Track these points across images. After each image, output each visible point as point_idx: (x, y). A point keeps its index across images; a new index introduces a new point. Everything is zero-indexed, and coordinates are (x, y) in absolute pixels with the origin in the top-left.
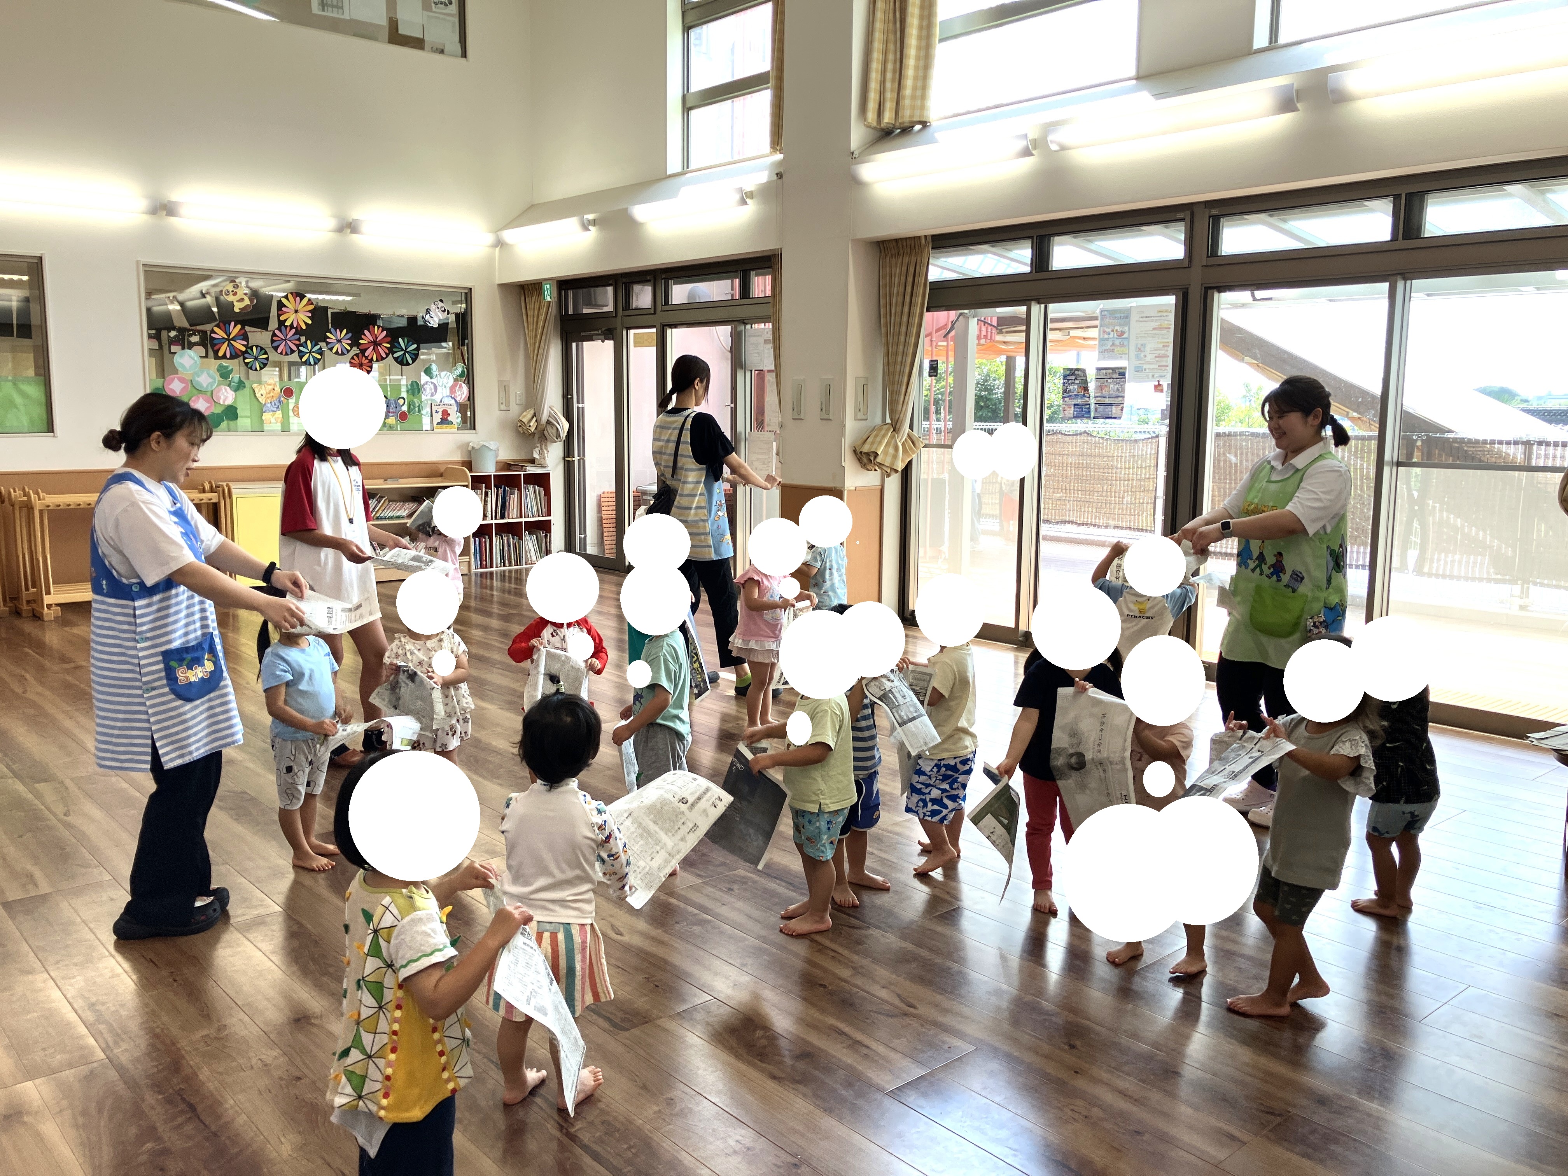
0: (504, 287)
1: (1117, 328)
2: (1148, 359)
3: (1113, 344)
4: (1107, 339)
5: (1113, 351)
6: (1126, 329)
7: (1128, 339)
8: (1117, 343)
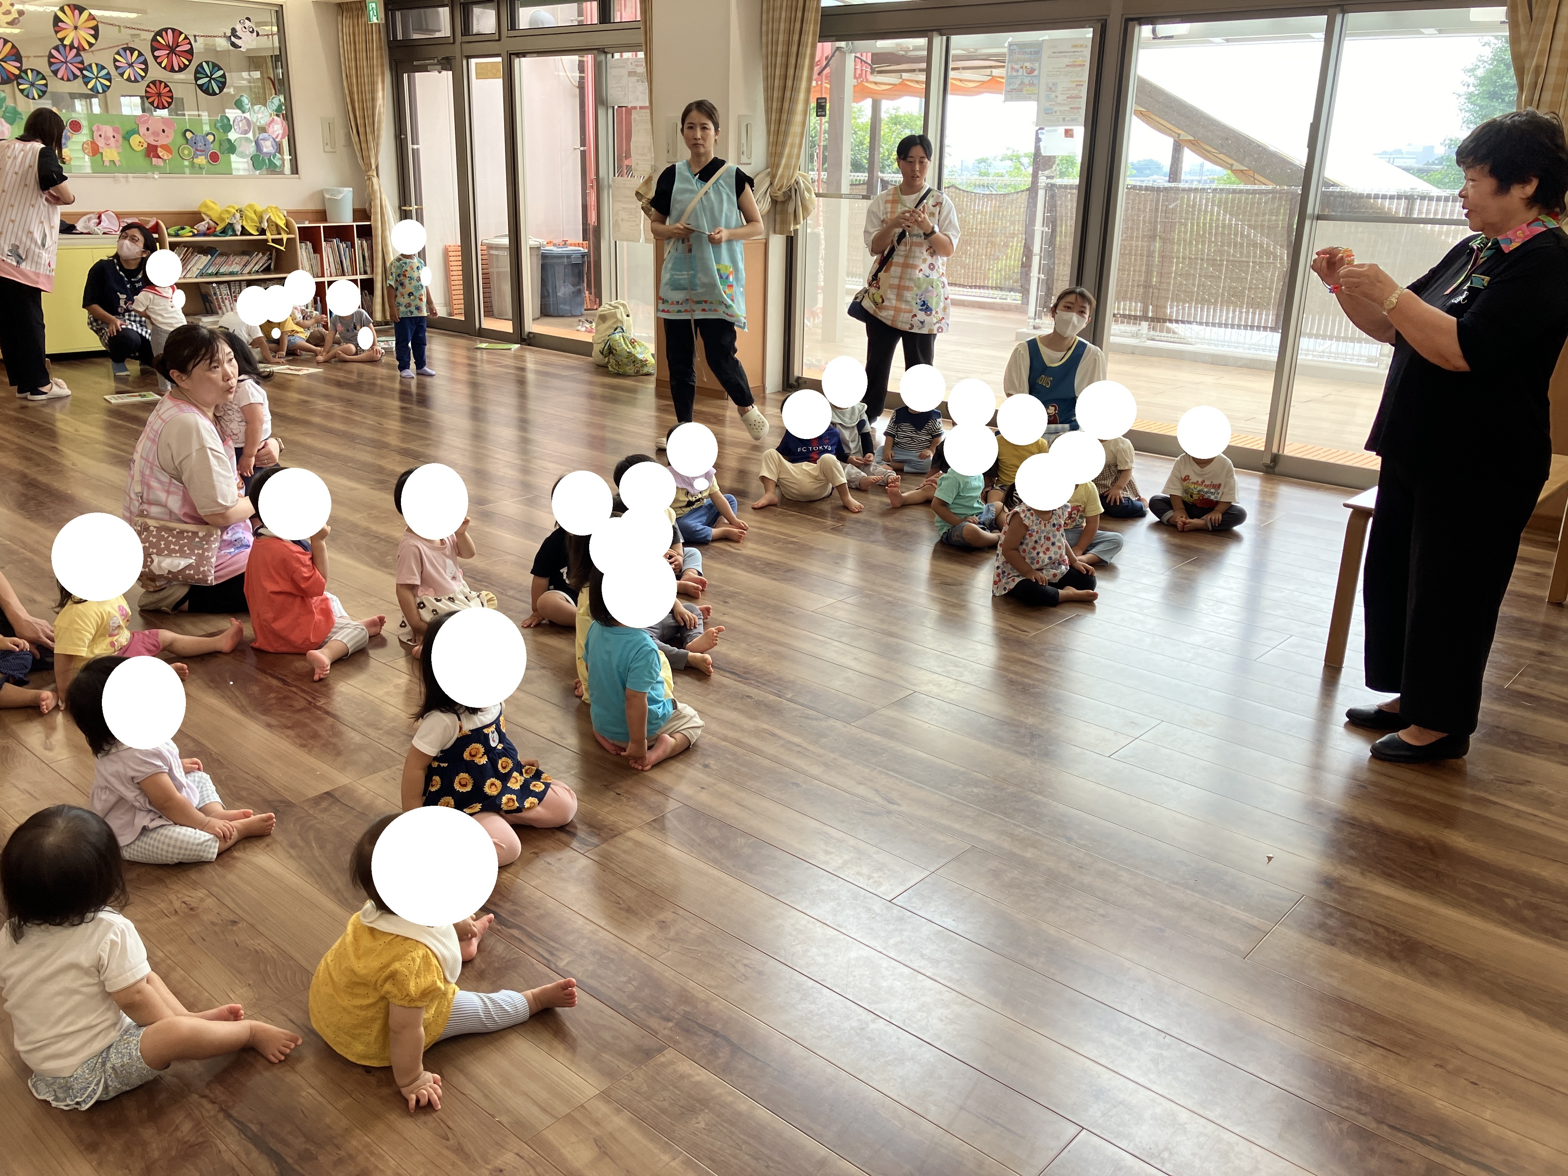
1: (1027, 64)
3: (1022, 83)
4: (1016, 77)
5: (1021, 90)
6: (1037, 65)
7: (1038, 76)
8: (1026, 81)
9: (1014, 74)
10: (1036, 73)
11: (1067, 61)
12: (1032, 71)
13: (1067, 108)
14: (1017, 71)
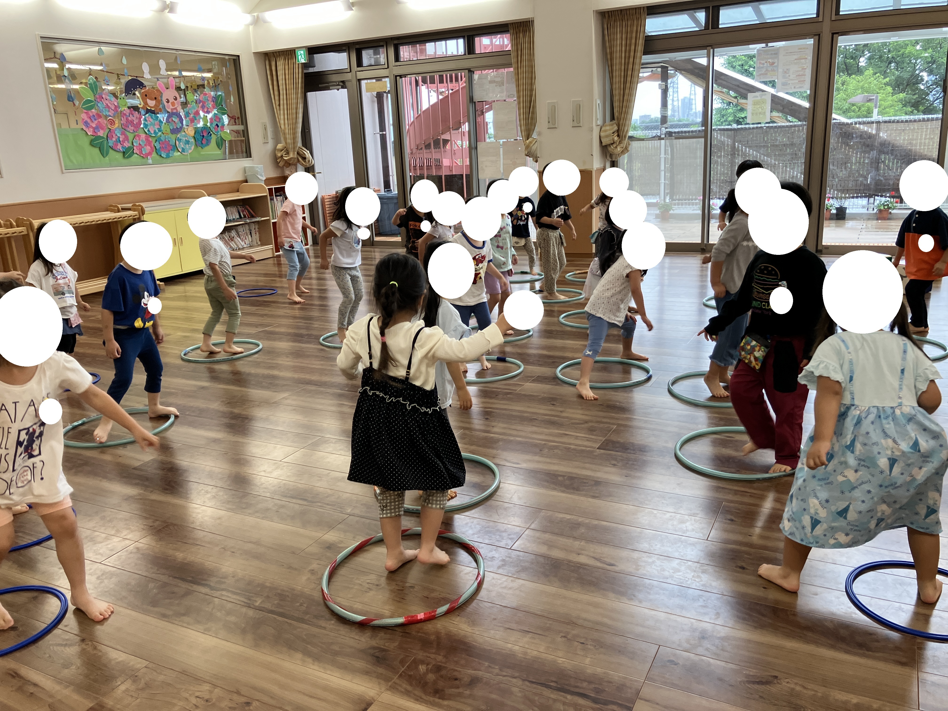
0: (258, 55)
1: (770, 60)
2: (791, 78)
3: (767, 70)
4: (763, 68)
5: (766, 74)
6: (776, 60)
7: (777, 66)
8: (770, 69)
9: (761, 66)
10: (776, 64)
11: (796, 57)
12: (773, 63)
13: (797, 81)
14: (763, 64)
